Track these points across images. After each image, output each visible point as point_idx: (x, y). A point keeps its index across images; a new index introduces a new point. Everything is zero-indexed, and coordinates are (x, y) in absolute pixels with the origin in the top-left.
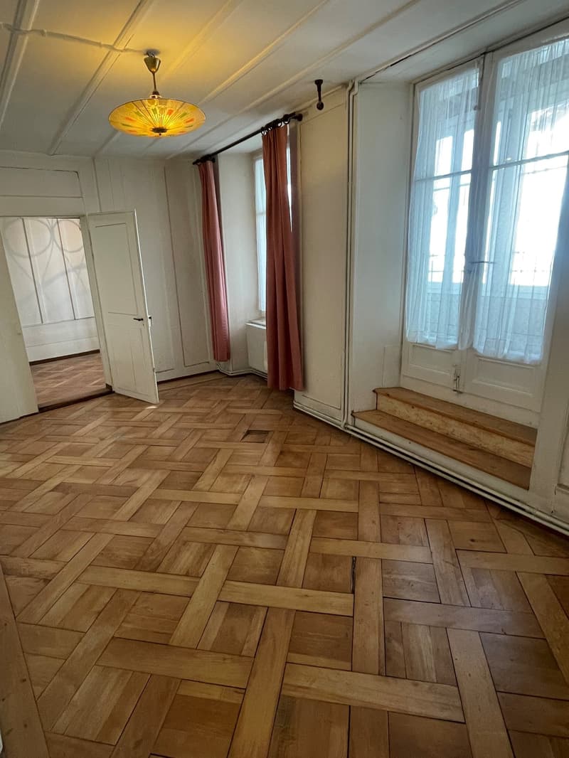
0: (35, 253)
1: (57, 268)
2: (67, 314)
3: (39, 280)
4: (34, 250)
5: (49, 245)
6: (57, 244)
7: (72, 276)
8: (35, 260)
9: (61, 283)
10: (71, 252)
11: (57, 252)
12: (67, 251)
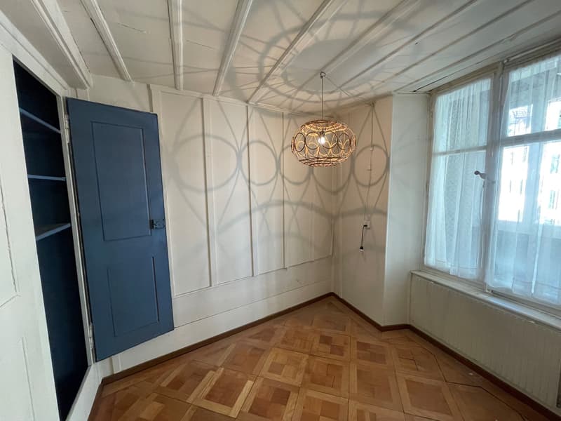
0: (213, 185)
1: (240, 207)
2: (243, 268)
3: (214, 224)
4: (212, 183)
5: (232, 177)
6: (243, 175)
7: (257, 216)
8: (213, 196)
9: (241, 228)
10: (259, 185)
11: (242, 186)
12: (254, 183)
